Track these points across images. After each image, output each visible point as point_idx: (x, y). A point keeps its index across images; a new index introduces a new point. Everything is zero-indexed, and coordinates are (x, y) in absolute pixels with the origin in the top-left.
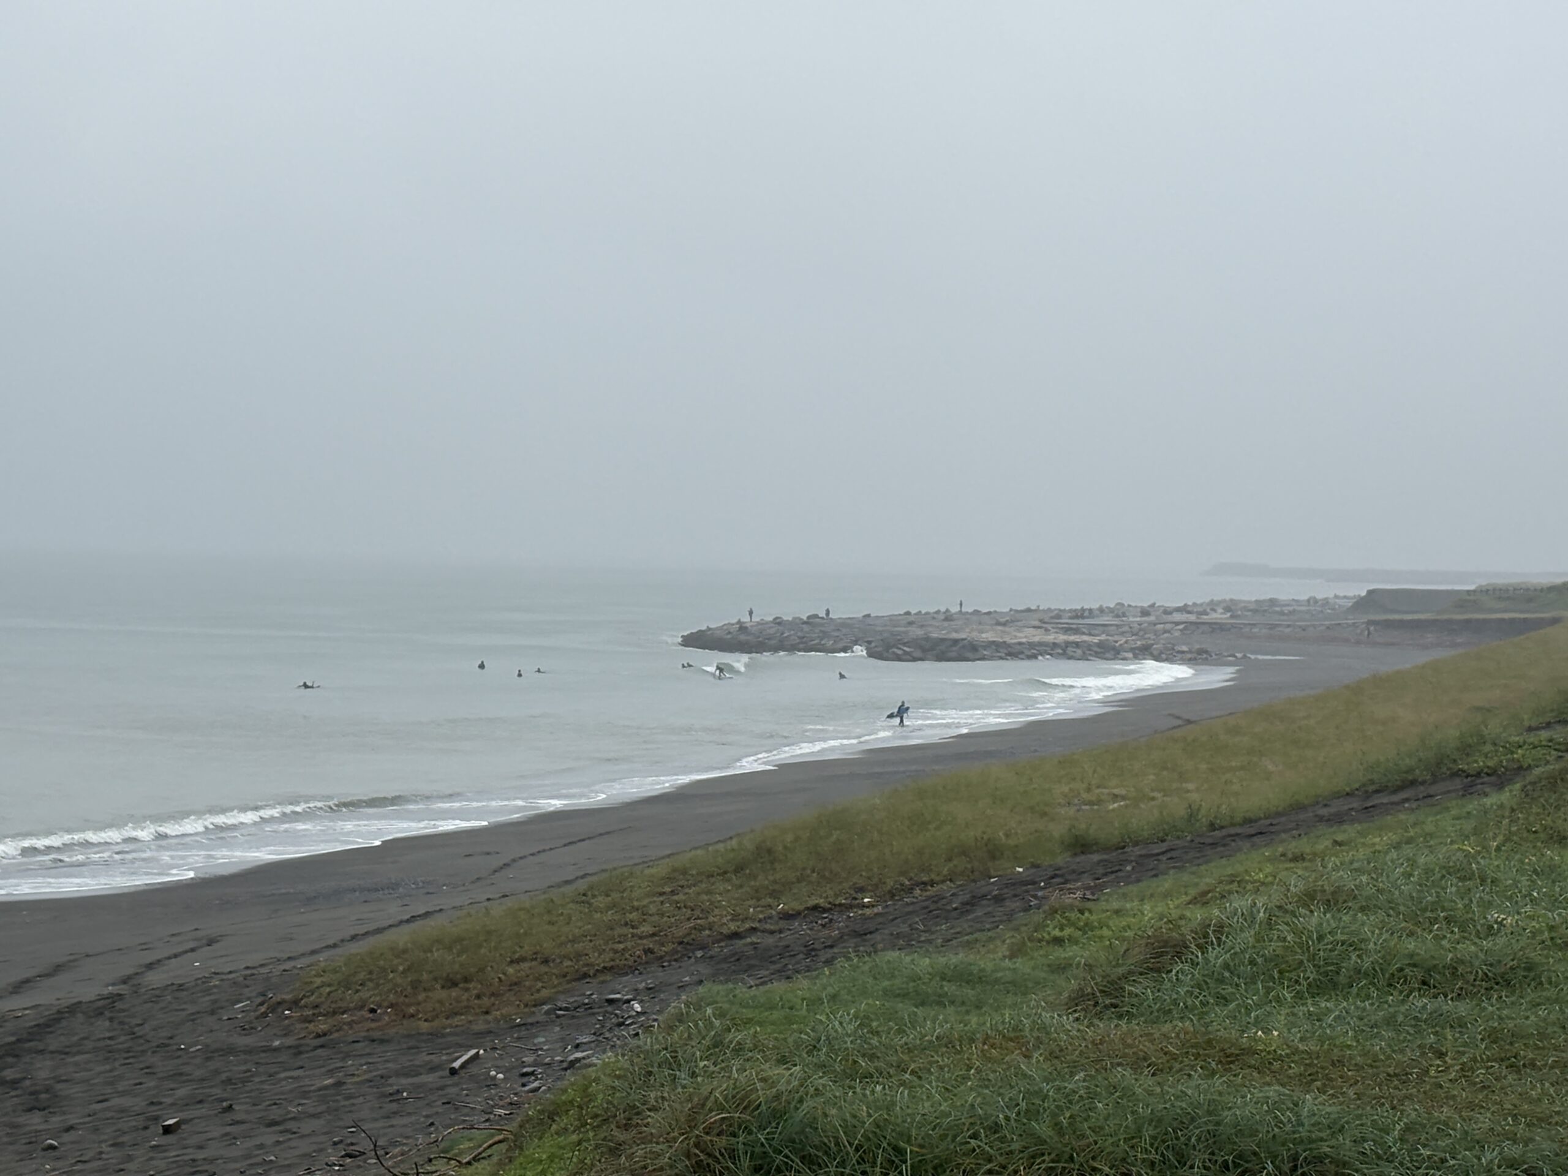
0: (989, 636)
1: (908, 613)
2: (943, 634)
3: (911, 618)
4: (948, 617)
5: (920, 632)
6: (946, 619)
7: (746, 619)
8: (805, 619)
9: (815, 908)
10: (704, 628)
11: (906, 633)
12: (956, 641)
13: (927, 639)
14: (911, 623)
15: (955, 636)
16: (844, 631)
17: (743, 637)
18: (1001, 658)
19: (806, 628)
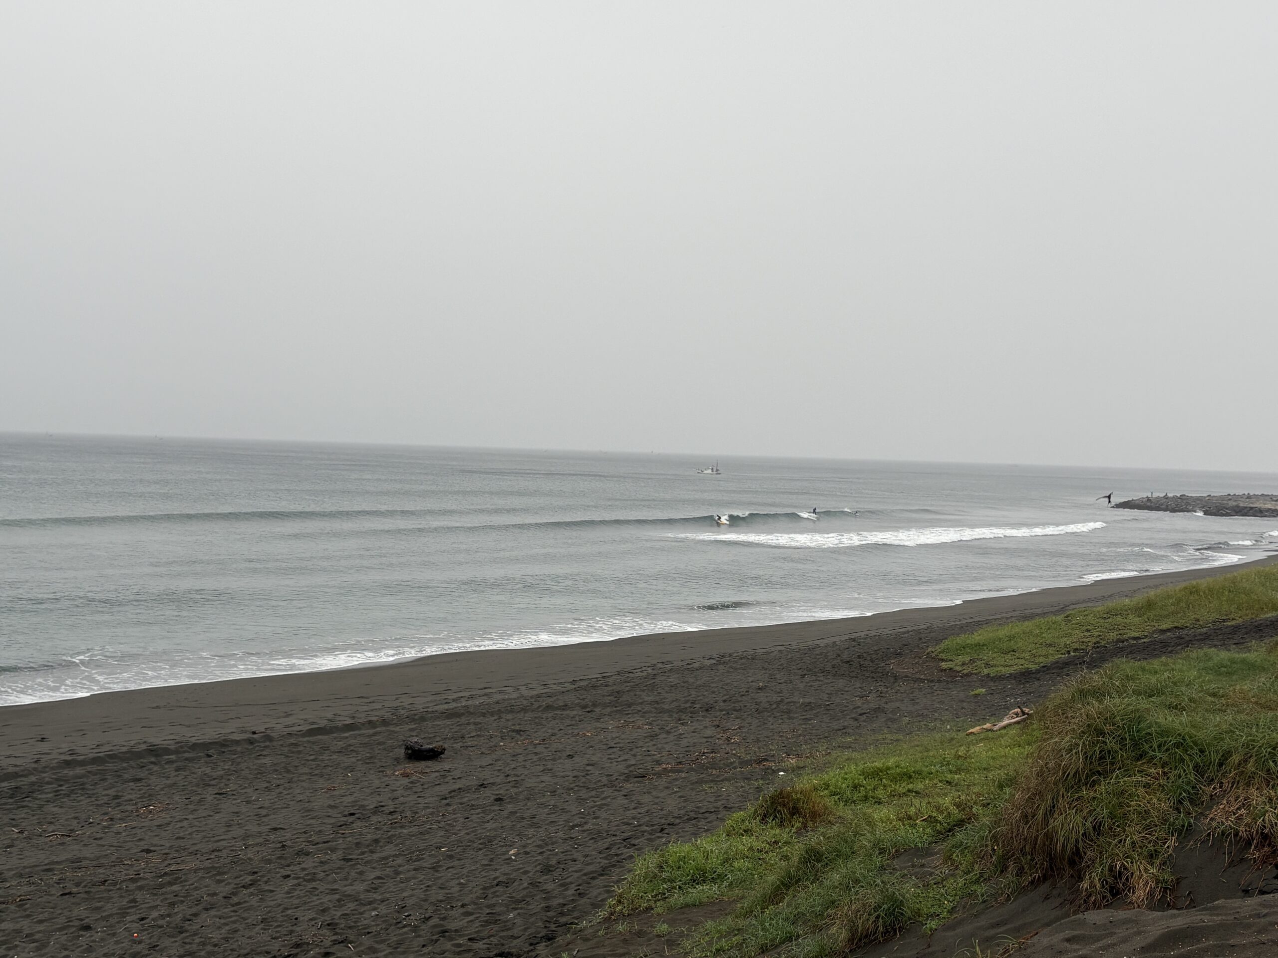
0: (1269, 506)
1: (1229, 495)
2: (1246, 505)
3: (1230, 497)
4: (1249, 497)
5: (1235, 504)
6: (1247, 498)
7: (1150, 496)
8: (1179, 496)
9: (1176, 627)
10: (1130, 499)
11: (1228, 504)
12: (1251, 508)
13: (1238, 506)
14: (1230, 499)
15: (1252, 505)
16: (1198, 502)
17: (1149, 504)
18: (1274, 516)
19: (1179, 501)
